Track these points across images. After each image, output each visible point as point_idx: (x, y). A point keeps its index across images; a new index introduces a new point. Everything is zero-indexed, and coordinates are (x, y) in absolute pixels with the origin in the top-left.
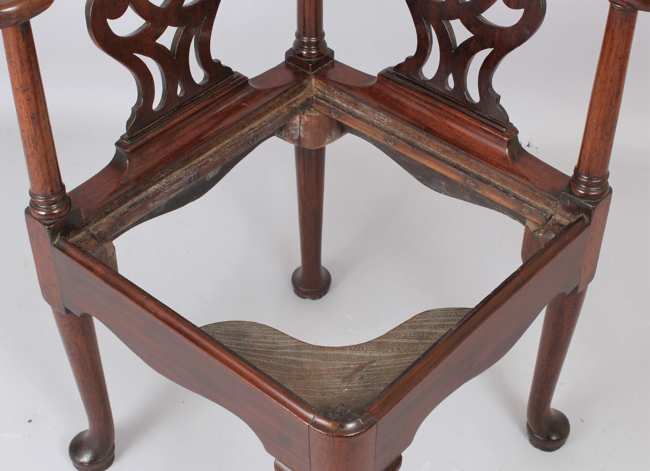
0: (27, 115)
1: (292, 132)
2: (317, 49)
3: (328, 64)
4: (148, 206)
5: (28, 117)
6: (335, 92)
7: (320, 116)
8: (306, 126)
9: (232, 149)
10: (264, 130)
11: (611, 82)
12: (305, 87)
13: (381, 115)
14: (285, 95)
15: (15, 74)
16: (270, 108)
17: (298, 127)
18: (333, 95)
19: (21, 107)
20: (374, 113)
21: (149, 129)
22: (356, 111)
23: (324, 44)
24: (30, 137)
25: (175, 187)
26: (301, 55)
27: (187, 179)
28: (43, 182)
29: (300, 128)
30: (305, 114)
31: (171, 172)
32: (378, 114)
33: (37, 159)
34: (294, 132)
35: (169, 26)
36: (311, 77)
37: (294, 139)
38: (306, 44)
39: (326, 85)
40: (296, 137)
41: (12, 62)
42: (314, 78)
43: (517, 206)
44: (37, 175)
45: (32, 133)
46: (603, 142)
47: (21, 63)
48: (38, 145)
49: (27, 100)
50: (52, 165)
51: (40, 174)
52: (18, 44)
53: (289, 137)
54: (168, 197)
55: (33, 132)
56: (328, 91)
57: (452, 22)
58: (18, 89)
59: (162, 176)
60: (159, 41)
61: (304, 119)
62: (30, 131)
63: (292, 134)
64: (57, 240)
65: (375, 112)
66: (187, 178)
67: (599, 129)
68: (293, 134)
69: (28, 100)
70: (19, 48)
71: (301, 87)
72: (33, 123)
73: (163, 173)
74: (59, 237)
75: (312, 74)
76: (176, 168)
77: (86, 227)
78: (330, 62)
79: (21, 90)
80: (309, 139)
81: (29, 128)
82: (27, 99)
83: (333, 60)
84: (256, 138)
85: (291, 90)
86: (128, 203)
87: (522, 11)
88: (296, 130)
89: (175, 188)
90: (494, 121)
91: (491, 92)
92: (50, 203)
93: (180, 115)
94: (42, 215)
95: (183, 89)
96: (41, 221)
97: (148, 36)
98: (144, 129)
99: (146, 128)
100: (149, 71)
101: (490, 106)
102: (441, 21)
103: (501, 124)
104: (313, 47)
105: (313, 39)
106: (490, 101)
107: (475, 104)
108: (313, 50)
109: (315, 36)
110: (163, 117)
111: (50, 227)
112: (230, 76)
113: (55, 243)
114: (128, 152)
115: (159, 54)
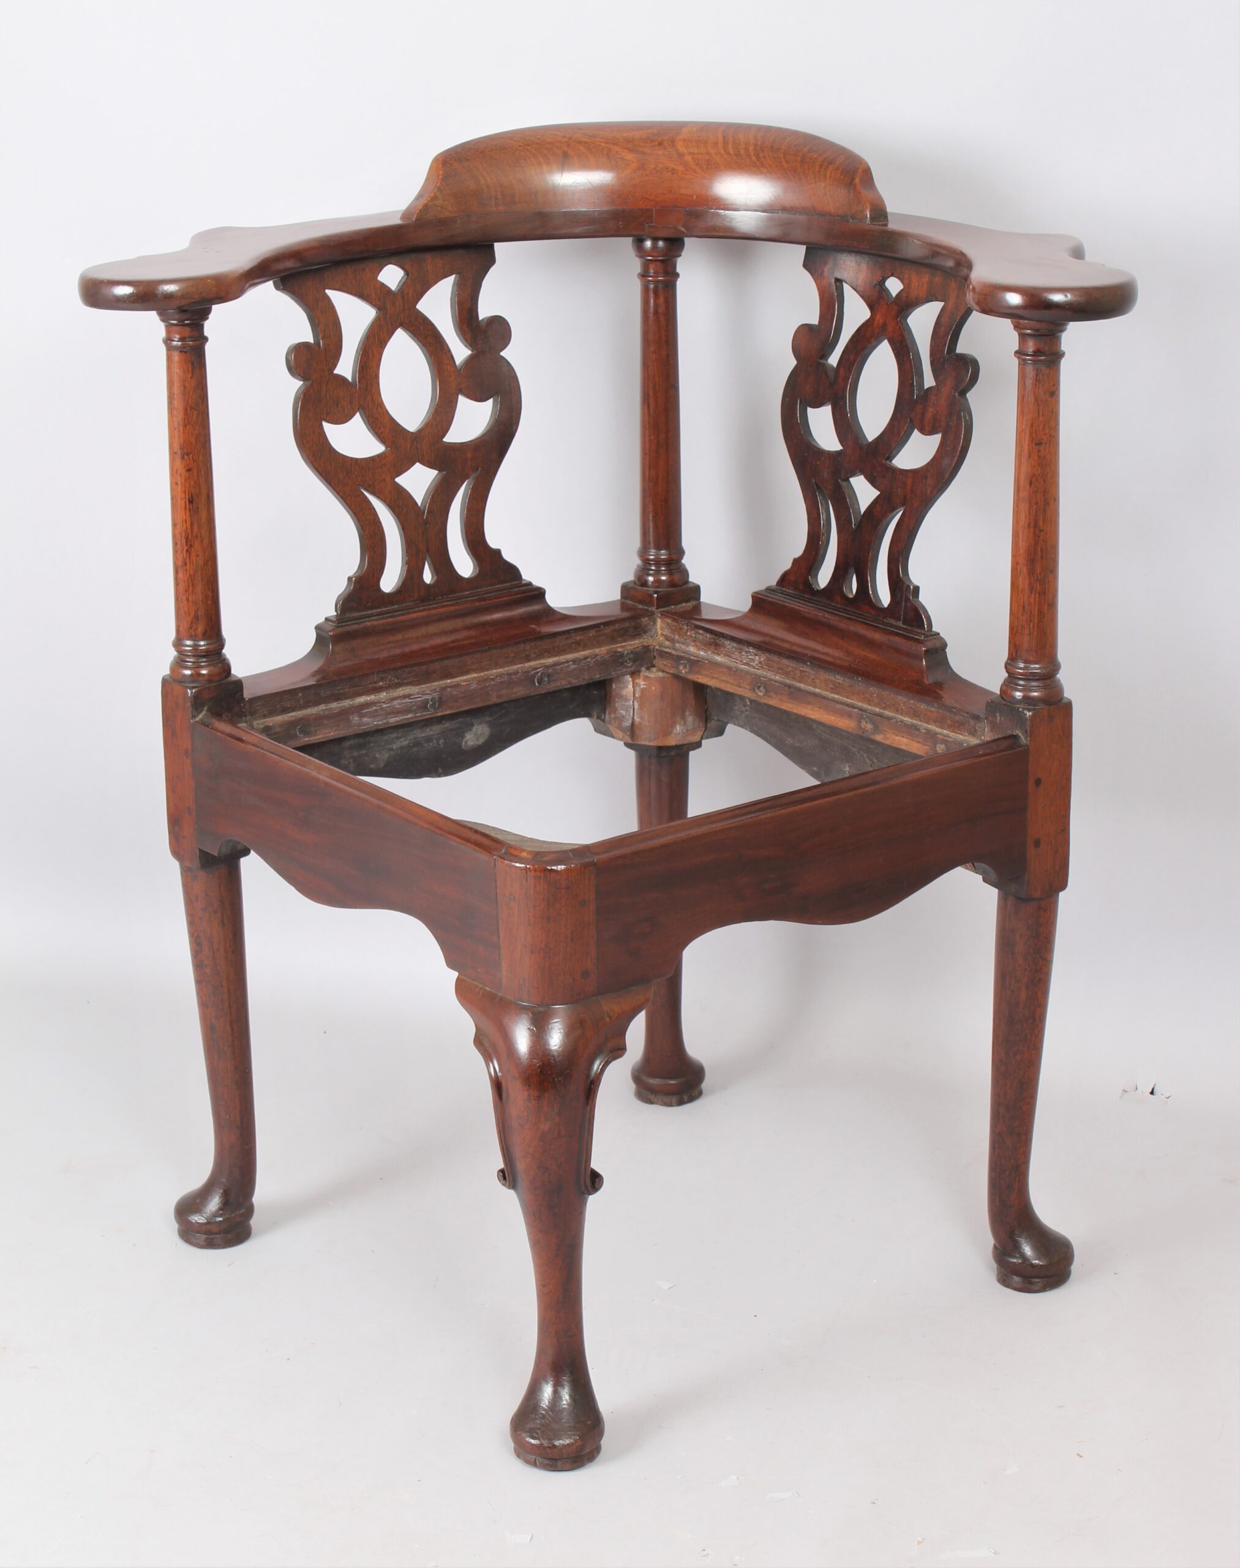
0: (183, 496)
1: (621, 713)
2: (670, 572)
3: (688, 603)
4: (351, 718)
5: (184, 499)
6: (688, 633)
7: (664, 677)
8: (643, 699)
9: (502, 680)
10: (561, 669)
11: (1030, 485)
12: (645, 632)
13: (750, 652)
14: (606, 631)
15: (175, 429)
16: (578, 643)
17: (631, 703)
18: (686, 639)
19: (177, 484)
20: (741, 653)
21: (370, 616)
22: (716, 658)
23: (685, 573)
24: (184, 535)
25: (399, 704)
26: (644, 584)
27: (419, 699)
29: (633, 705)
30: (642, 674)
31: (396, 684)
32: (746, 652)
33: (188, 574)
34: (623, 713)
35: (418, 464)
36: (655, 616)
37: (624, 726)
38: (652, 563)
39: (677, 624)
40: (627, 723)
41: (174, 409)
42: (660, 618)
43: (929, 744)
44: (185, 602)
45: (187, 528)
47: (186, 410)
48: (192, 549)
49: (186, 471)
50: (209, 589)
52: (184, 381)
53: (615, 722)
54: (386, 719)
55: (188, 526)
56: (679, 635)
57: (853, 481)
58: (176, 453)
59: (381, 684)
60: (401, 480)
61: (640, 686)
62: (184, 524)
63: (621, 717)
64: (200, 716)
65: (742, 650)
66: (420, 697)
67: (1025, 571)
68: (623, 717)
69: (188, 470)
70: (185, 387)
71: (635, 628)
72: (190, 510)
73: (382, 679)
74: (203, 712)
75: (658, 612)
76: (405, 681)
77: (248, 718)
78: (693, 602)
79: (179, 455)
80: (647, 724)
81: (184, 517)
82: (187, 468)
83: (697, 600)
84: (546, 679)
85: (617, 626)
86: (320, 707)
87: (939, 435)
88: (627, 711)
89: (397, 706)
90: (909, 628)
91: (904, 581)
92: (199, 654)
93: (423, 610)
94: (185, 675)
95: (434, 574)
96: (183, 684)
97: (384, 468)
98: (363, 613)
99: (366, 613)
100: (380, 523)
101: (903, 604)
102: (839, 482)
103: (919, 631)
104: (663, 569)
105: (663, 554)
106: (904, 596)
107: (885, 608)
108: (664, 575)
109: (667, 548)
110: (396, 606)
111: (194, 691)
112: (515, 581)
113: (197, 719)
114: (331, 635)
115: (399, 502)
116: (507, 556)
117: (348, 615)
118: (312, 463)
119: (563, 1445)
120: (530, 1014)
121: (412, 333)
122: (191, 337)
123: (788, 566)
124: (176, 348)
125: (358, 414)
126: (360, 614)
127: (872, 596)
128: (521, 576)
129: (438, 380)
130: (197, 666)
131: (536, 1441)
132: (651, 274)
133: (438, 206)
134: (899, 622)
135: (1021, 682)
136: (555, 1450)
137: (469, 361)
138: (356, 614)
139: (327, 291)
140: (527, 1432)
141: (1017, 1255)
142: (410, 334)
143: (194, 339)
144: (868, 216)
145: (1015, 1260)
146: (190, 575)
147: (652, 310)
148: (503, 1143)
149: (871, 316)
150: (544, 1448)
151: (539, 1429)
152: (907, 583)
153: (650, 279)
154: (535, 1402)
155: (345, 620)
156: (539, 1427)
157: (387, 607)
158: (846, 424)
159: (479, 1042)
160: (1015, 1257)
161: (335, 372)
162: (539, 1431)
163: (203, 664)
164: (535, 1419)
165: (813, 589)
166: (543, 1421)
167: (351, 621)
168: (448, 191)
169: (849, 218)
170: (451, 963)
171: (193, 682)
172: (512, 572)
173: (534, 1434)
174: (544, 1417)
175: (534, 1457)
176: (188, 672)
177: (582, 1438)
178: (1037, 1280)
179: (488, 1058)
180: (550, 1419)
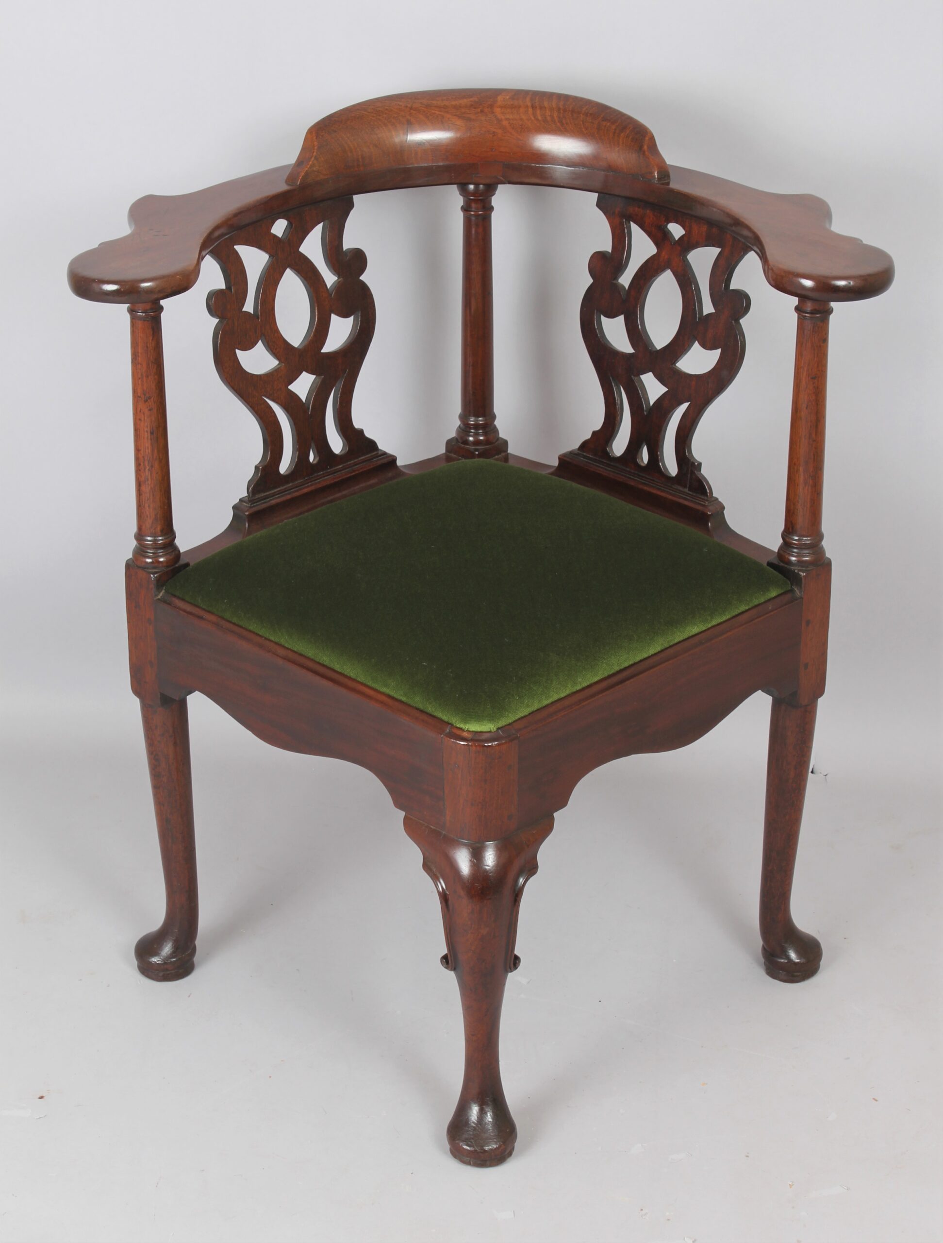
0: (146, 429)
2: (485, 434)
3: (500, 456)
5: (147, 432)
11: (807, 408)
15: (139, 379)
21: (273, 495)
23: (495, 430)
24: (146, 458)
26: (466, 442)
28: (154, 516)
35: (304, 373)
38: (472, 427)
41: (138, 363)
45: (149, 453)
46: (807, 488)
47: (148, 365)
48: (153, 469)
49: (148, 410)
50: (166, 497)
51: (151, 506)
52: (147, 342)
57: (643, 377)
58: (140, 397)
60: (291, 388)
62: (147, 450)
64: (161, 594)
67: (801, 470)
69: (150, 410)
70: (147, 347)
72: (151, 439)
74: (163, 591)
78: (503, 454)
79: (143, 399)
81: (147, 445)
82: (149, 408)
83: (506, 453)
87: (719, 351)
90: (694, 494)
91: (690, 458)
92: (158, 546)
93: (311, 485)
94: (147, 563)
95: (317, 455)
96: (146, 570)
97: (280, 379)
98: (268, 493)
99: (270, 492)
100: (279, 422)
101: (689, 476)
102: (631, 378)
103: (703, 497)
104: (481, 431)
105: (481, 421)
106: (690, 470)
107: (673, 477)
108: (481, 436)
109: (484, 415)
110: (291, 484)
111: (156, 576)
112: (374, 451)
113: (159, 597)
114: (247, 515)
115: (291, 403)
116: (368, 434)
117: (258, 496)
118: (229, 383)
119: (491, 1150)
120: (471, 849)
121: (297, 271)
122: (151, 309)
123: (588, 436)
124: (140, 318)
125: (260, 342)
126: (265, 494)
127: (662, 467)
128: (378, 447)
129: (316, 305)
130: (155, 556)
131: (471, 1148)
132: (473, 210)
133: (315, 171)
134: (685, 489)
135: (795, 550)
136: (486, 1154)
137: (338, 286)
138: (263, 495)
139: (236, 247)
140: (464, 1141)
141: (784, 957)
142: (295, 272)
143: (154, 310)
144: (656, 177)
145: (782, 961)
146: (151, 488)
147: (473, 236)
148: (449, 941)
149: (657, 252)
150: (478, 1153)
151: (473, 1138)
152: (692, 460)
153: (472, 213)
154: (466, 1118)
155: (256, 501)
156: (472, 1137)
157: (284, 486)
158: (636, 333)
159: (426, 866)
160: (782, 958)
161: (244, 310)
162: (472, 1141)
163: (161, 554)
164: (468, 1131)
165: (610, 456)
166: (475, 1132)
167: (260, 501)
168: (322, 159)
169: (640, 177)
170: (398, 804)
171: (155, 568)
172: (371, 445)
173: (470, 1143)
174: (475, 1129)
175: (469, 1159)
176: (149, 560)
177: (504, 1143)
178: (798, 974)
179: (435, 878)
180: (479, 1130)
